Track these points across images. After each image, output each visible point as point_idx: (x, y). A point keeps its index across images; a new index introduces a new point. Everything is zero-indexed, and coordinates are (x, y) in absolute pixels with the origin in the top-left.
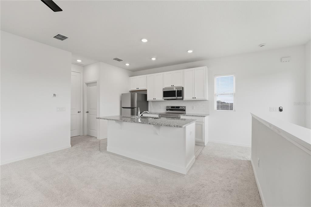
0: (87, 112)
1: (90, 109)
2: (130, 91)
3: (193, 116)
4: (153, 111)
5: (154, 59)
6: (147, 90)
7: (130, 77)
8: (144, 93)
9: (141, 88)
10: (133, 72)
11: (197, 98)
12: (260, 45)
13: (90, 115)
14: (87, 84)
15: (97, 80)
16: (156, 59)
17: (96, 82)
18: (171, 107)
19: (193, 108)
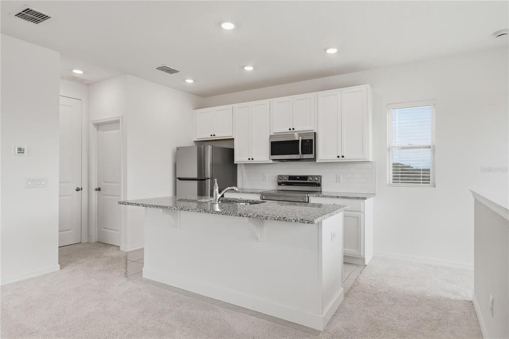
0: (96, 190)
1: (104, 182)
2: (195, 141)
3: (338, 197)
4: (247, 187)
6: (233, 139)
7: (195, 109)
8: (227, 145)
9: (220, 135)
11: (348, 157)
13: (104, 195)
14: (98, 125)
15: (120, 117)
16: (255, 68)
17: (118, 121)
18: (287, 178)
19: (337, 179)
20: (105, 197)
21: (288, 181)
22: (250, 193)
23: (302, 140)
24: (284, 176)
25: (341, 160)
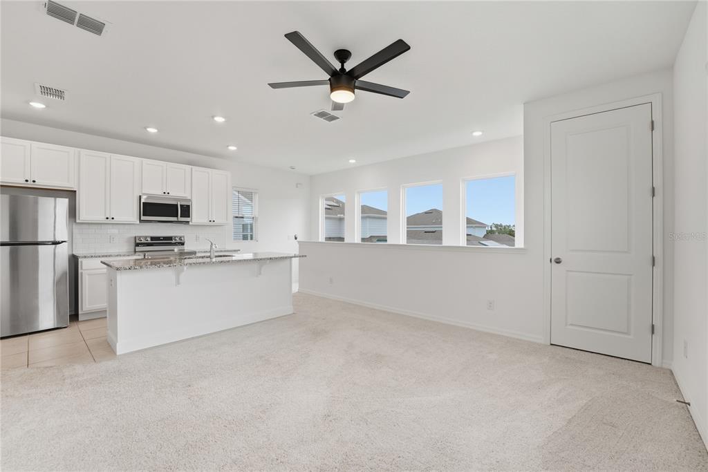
5: (152, 130)
6: (75, 191)
18: (149, 239)
19: (197, 238)
21: (150, 242)
23: (181, 205)
24: (146, 237)
25: (212, 223)
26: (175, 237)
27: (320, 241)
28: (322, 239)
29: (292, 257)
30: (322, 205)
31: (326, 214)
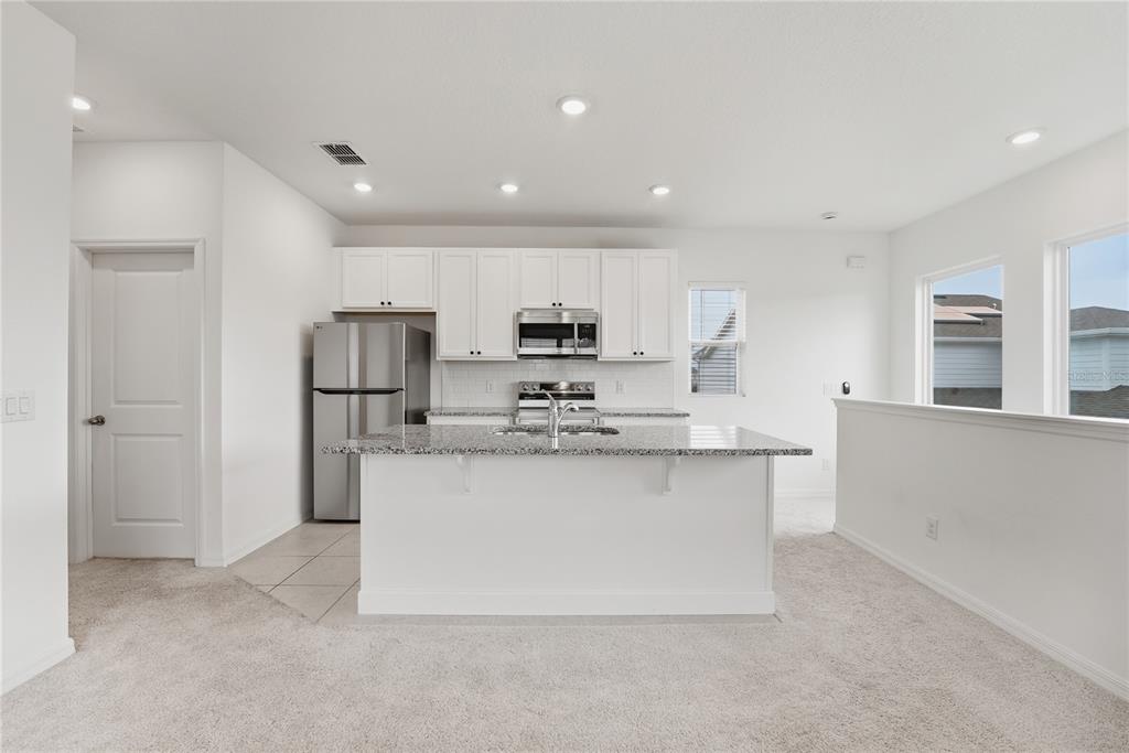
0: (91, 422)
1: (119, 402)
2: (334, 313)
4: (453, 403)
5: (510, 189)
6: (434, 314)
7: (335, 246)
8: (422, 326)
9: (402, 303)
10: (353, 228)
11: (649, 354)
12: (823, 215)
13: (115, 435)
14: (93, 254)
15: (197, 241)
16: (521, 188)
17: (190, 251)
18: (537, 388)
19: (619, 388)
20: (120, 439)
21: (538, 392)
22: (489, 415)
23: (579, 325)
24: (533, 384)
25: (639, 358)
26: (579, 384)
27: (918, 402)
28: (922, 397)
29: (776, 453)
30: (924, 316)
31: (936, 334)
